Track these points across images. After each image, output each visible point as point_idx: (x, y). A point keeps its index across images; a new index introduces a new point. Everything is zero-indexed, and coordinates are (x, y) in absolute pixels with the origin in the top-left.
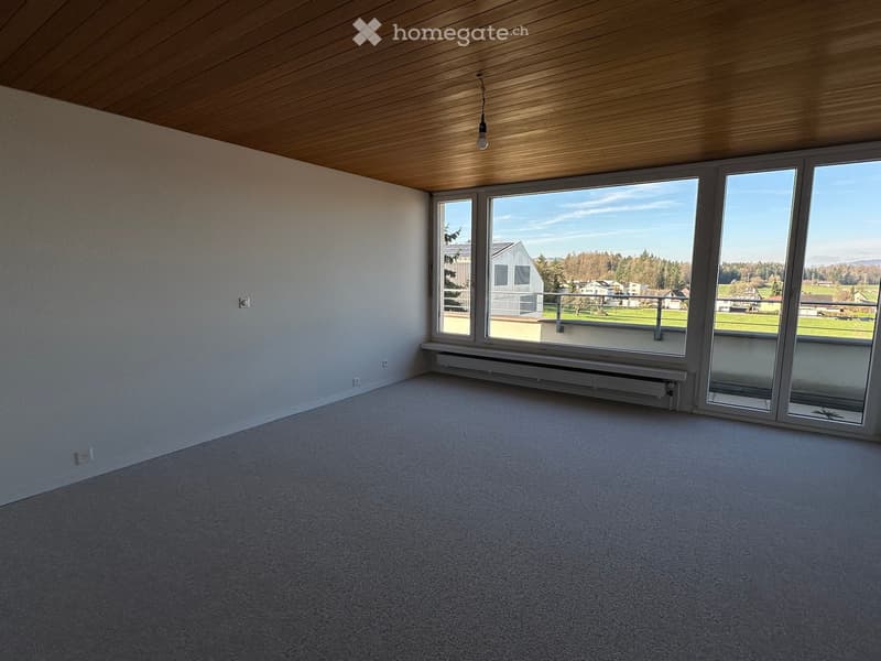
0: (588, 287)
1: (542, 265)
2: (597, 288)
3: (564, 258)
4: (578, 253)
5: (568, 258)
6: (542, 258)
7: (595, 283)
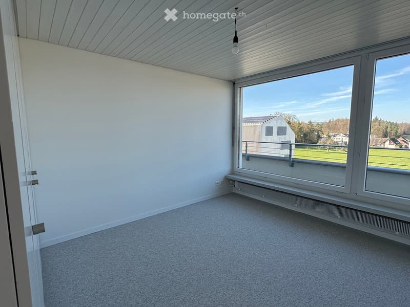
0: (338, 137)
1: (310, 126)
2: (344, 138)
3: (328, 121)
4: (335, 119)
5: (330, 122)
6: (310, 123)
7: (342, 135)
